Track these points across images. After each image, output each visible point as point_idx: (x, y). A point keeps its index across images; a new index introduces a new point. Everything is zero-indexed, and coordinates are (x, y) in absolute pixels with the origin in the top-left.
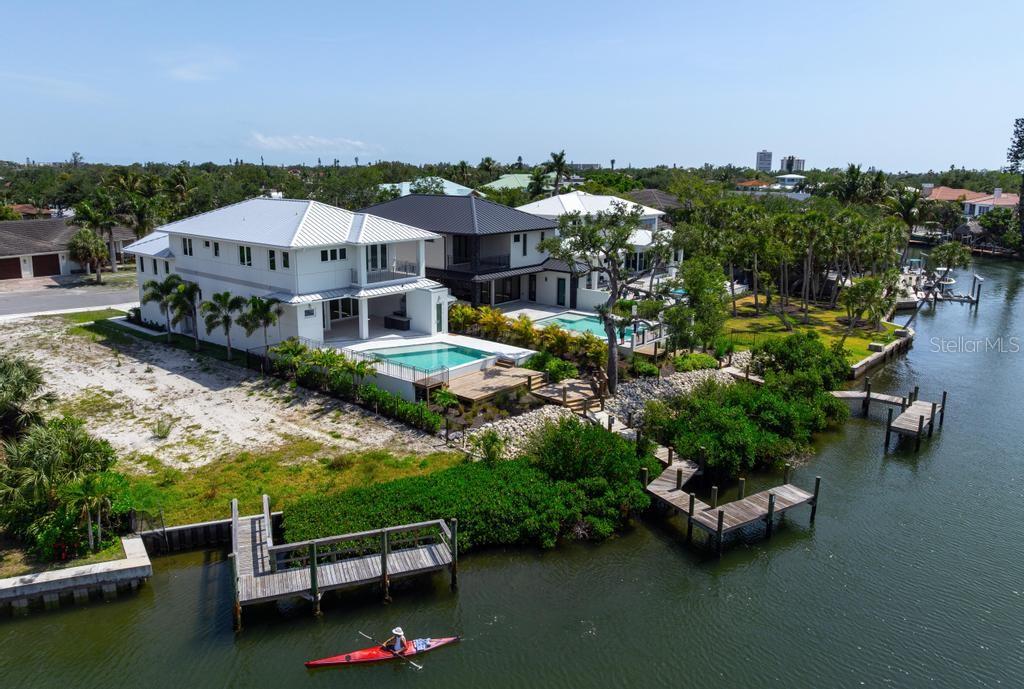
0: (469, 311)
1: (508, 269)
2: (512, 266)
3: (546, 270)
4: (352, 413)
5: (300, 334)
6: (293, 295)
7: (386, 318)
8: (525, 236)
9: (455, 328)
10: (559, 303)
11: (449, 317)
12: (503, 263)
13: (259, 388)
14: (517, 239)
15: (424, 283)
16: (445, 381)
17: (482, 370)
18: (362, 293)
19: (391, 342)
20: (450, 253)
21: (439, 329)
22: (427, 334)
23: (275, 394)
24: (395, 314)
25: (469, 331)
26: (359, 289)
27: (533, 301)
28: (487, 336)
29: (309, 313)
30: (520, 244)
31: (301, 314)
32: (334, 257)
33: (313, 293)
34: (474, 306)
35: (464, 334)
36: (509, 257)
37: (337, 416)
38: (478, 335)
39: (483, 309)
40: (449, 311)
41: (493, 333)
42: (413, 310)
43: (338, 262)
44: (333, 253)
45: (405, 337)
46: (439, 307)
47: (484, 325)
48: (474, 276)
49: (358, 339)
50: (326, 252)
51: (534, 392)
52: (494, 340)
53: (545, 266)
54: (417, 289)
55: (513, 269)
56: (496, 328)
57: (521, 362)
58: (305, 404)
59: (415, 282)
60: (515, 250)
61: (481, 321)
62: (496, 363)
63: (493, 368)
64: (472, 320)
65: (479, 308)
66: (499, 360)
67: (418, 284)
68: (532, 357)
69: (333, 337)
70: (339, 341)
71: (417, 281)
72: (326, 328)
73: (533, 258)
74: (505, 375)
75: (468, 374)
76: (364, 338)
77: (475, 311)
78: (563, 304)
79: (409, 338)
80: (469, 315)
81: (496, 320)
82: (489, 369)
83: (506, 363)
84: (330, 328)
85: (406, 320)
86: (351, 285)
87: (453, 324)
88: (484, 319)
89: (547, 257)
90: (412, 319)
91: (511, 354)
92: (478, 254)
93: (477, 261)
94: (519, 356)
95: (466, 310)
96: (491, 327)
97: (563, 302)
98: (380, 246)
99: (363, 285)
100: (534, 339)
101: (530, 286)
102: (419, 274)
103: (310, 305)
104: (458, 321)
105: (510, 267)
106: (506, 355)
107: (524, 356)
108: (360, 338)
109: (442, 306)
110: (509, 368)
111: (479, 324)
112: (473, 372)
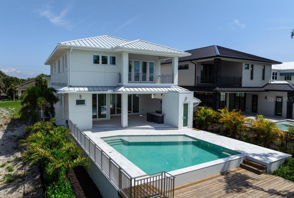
0: (210, 111)
1: (240, 86)
2: (243, 85)
3: (267, 91)
6: (63, 86)
7: (148, 114)
8: (252, 66)
9: (198, 125)
10: (276, 115)
11: (194, 116)
12: (238, 82)
14: (247, 67)
15: (176, 89)
20: (199, 74)
21: (185, 124)
22: (176, 127)
25: (210, 128)
27: (254, 112)
28: (226, 133)
29: (80, 102)
30: (249, 71)
31: (72, 103)
32: (105, 61)
33: (83, 87)
34: (215, 109)
36: (241, 79)
38: (218, 132)
39: (222, 111)
40: (194, 111)
41: (232, 131)
42: (166, 108)
43: (109, 66)
44: (104, 59)
45: (157, 129)
46: (186, 106)
47: (223, 123)
48: (215, 88)
49: (120, 127)
50: (98, 57)
52: (233, 137)
53: (266, 88)
54: (169, 91)
55: (244, 87)
56: (235, 126)
57: (274, 168)
60: (246, 74)
61: (221, 120)
62: (241, 165)
63: (238, 172)
64: (213, 119)
65: (218, 110)
66: (244, 162)
67: (172, 88)
68: (285, 162)
69: (103, 124)
70: (104, 127)
71: (171, 87)
72: (107, 118)
73: (257, 82)
74: (257, 188)
75: (206, 178)
76: (124, 126)
77: (216, 113)
78: (281, 115)
79: (160, 130)
80: (211, 115)
81: (234, 119)
82: (233, 173)
83: (254, 167)
84: (109, 118)
85: (161, 116)
86: (118, 85)
87: (197, 121)
88: (222, 119)
89: (267, 83)
90: (165, 115)
91: (257, 155)
92: (219, 72)
93: (218, 77)
94: (268, 159)
95: (208, 112)
96: (231, 126)
97: (280, 114)
98: (149, 63)
99: (124, 84)
100: (278, 139)
101: (253, 105)
102: (173, 82)
103: (80, 96)
104: (201, 119)
105: (242, 85)
106: (251, 156)
107: (273, 159)
108: (121, 126)
109: (189, 106)
110: (259, 174)
111: (220, 123)
112: (213, 176)
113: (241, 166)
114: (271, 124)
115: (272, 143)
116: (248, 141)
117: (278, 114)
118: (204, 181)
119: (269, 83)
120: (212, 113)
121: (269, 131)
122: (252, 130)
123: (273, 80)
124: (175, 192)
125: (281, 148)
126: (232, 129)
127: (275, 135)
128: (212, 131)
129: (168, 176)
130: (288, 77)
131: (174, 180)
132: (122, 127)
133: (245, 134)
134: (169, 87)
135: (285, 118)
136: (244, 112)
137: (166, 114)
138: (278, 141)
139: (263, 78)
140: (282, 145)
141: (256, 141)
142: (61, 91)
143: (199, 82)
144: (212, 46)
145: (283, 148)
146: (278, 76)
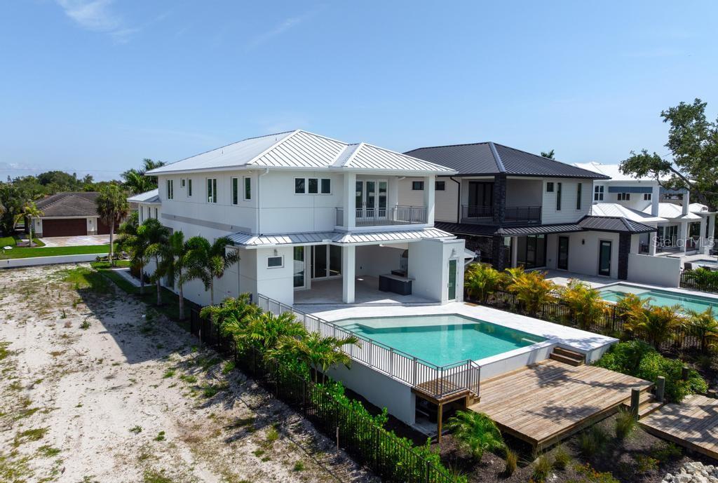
0: (492, 273)
1: (539, 224)
2: (544, 222)
3: (585, 229)
4: (297, 437)
5: (259, 291)
6: (251, 235)
7: (381, 278)
8: (560, 184)
9: (474, 295)
10: (601, 273)
11: (466, 280)
12: (534, 216)
13: (187, 365)
14: (550, 188)
15: (433, 233)
16: (474, 390)
17: (530, 367)
18: (347, 238)
19: (385, 310)
20: (465, 202)
21: (452, 295)
22: (436, 301)
23: (200, 378)
24: (394, 273)
25: (490, 301)
26: (344, 233)
27: (563, 268)
28: (520, 309)
29: (275, 262)
30: (554, 195)
31: (262, 263)
32: (313, 189)
33: (280, 235)
35: (485, 304)
36: (540, 208)
37: (270, 440)
38: (505, 307)
39: (513, 271)
40: (466, 272)
41: (531, 305)
42: (416, 268)
43: (319, 196)
44: (313, 184)
45: (406, 304)
46: (453, 264)
47: (515, 293)
48: (497, 228)
49: (341, 303)
50: (303, 181)
51: (644, 421)
52: (532, 315)
53: (583, 224)
54: (423, 239)
55: (545, 226)
56: (536, 298)
57: (595, 357)
58: (230, 405)
59: (421, 230)
60: (548, 200)
61: (512, 288)
62: (551, 355)
63: (548, 364)
64: (497, 286)
65: (506, 269)
66: (555, 351)
67: (425, 232)
68: (611, 349)
69: (308, 298)
70: (314, 304)
71: (423, 230)
72: (304, 287)
73: (568, 214)
74: (576, 381)
75: (507, 373)
76: (348, 302)
77: (501, 275)
78: (608, 274)
79: (410, 306)
80: (493, 279)
81: (535, 286)
82: (544, 366)
83: (569, 357)
84: (309, 287)
85: (407, 281)
86: (335, 229)
87: (470, 290)
88: (514, 286)
89: (585, 215)
90: (414, 279)
91: (575, 341)
92: (503, 201)
93: (502, 210)
94: (590, 345)
95: (489, 273)
96: (528, 296)
97: (607, 270)
98: (378, 184)
99: (350, 229)
100: (602, 318)
101: (560, 251)
102: (425, 221)
103: (275, 251)
104: (477, 286)
105: (541, 221)
106: (567, 343)
107: (595, 345)
108: (342, 301)
109: (457, 264)
110: (576, 366)
111: (508, 292)
112: (516, 370)
113: (551, 357)
114: (593, 293)
115: (593, 323)
116: (557, 320)
117: (603, 273)
118: (505, 376)
119: (589, 214)
120: (494, 274)
121: (589, 306)
122: (563, 303)
123: (597, 201)
124: (480, 387)
125: (607, 330)
126: (531, 303)
127: (597, 312)
128: (495, 306)
129: (475, 366)
130: (624, 194)
131: (479, 370)
132: (346, 303)
133: (551, 310)
134: (420, 231)
135: (615, 280)
136: (544, 268)
137: (416, 278)
138: (602, 320)
139: (579, 207)
140: (608, 326)
141: (569, 321)
142: (250, 245)
143: (466, 215)
144: (486, 143)
145: (608, 330)
146: (606, 193)
